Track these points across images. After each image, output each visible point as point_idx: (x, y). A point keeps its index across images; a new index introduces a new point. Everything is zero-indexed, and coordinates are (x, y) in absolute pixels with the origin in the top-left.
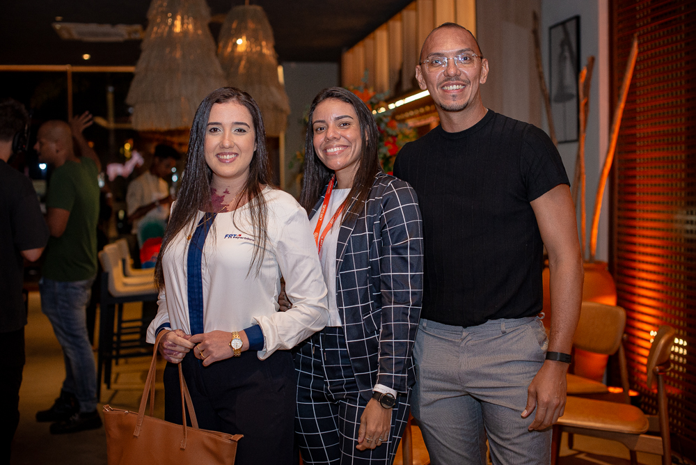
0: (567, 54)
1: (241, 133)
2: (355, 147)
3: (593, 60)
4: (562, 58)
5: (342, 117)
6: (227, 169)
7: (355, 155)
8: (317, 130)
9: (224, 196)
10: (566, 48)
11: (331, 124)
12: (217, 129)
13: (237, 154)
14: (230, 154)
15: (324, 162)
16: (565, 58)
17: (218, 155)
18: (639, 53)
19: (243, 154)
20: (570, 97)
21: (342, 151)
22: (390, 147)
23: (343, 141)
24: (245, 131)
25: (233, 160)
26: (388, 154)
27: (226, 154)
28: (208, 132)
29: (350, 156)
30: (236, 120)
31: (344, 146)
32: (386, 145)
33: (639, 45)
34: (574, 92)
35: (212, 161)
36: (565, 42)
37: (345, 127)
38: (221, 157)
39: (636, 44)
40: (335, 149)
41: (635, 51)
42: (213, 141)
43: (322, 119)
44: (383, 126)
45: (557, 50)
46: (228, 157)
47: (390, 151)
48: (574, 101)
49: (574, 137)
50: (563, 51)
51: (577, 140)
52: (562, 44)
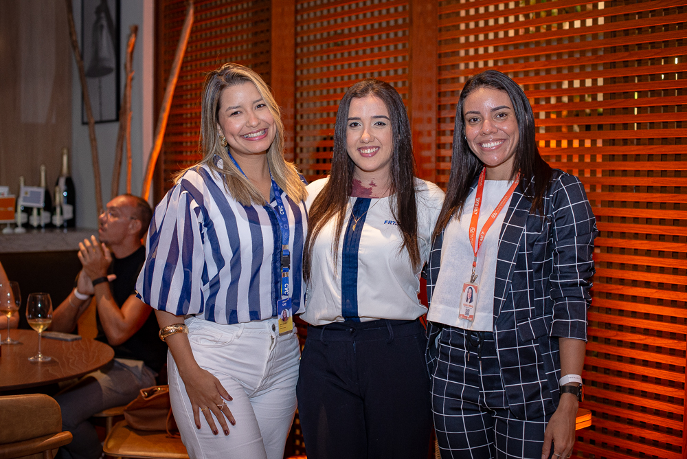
0: (104, 22)
1: (380, 127)
2: (514, 140)
3: (136, 30)
4: (97, 28)
5: (498, 108)
6: (368, 164)
7: (513, 148)
8: (470, 121)
9: (371, 189)
10: (103, 15)
11: (486, 115)
12: (357, 124)
13: (379, 147)
14: (370, 148)
15: (479, 156)
16: (102, 27)
17: (359, 149)
18: (195, 22)
19: (384, 147)
20: (108, 71)
21: (500, 146)
23: (501, 135)
24: (384, 124)
25: (374, 154)
27: (366, 148)
28: (348, 127)
29: (508, 150)
30: (375, 115)
31: (501, 140)
33: (195, 13)
34: (113, 65)
35: (355, 155)
36: (102, 9)
37: (502, 118)
38: (363, 151)
39: (191, 12)
40: (493, 144)
41: (190, 19)
42: (353, 136)
43: (476, 110)
45: (91, 18)
46: (369, 151)
48: (112, 76)
49: (113, 117)
50: (99, 19)
51: (117, 119)
52: (98, 11)
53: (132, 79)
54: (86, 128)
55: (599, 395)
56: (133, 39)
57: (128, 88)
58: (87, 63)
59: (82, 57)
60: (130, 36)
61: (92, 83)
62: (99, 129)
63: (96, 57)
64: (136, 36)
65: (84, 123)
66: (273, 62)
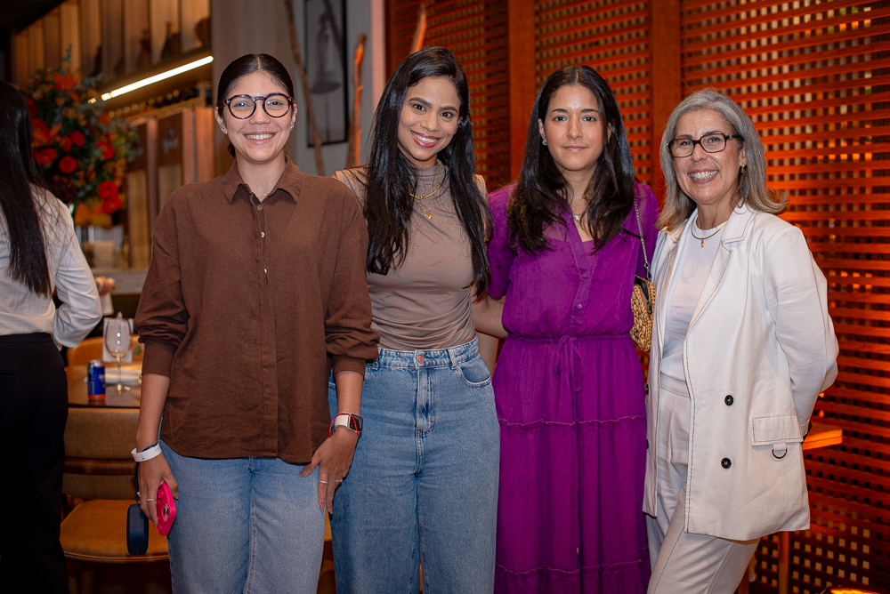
0: (329, 32)
3: (364, 40)
4: (322, 38)
10: (328, 24)
16: (327, 38)
18: (428, 29)
20: (334, 86)
22: (104, 148)
26: (103, 158)
32: (98, 146)
33: (428, 19)
34: (340, 79)
36: (327, 17)
39: (423, 17)
41: (422, 26)
44: (93, 121)
45: (315, 28)
47: (104, 154)
48: (340, 91)
49: (341, 137)
50: (323, 29)
51: (346, 140)
52: (323, 20)
53: (361, 92)
54: (311, 152)
55: (848, 413)
56: (360, 50)
57: (357, 103)
58: (312, 79)
59: (305, 71)
60: (356, 47)
61: (318, 100)
62: (327, 152)
63: (322, 72)
64: (364, 47)
65: (310, 146)
66: (512, 69)
